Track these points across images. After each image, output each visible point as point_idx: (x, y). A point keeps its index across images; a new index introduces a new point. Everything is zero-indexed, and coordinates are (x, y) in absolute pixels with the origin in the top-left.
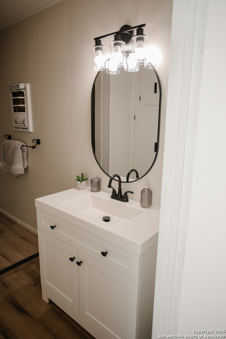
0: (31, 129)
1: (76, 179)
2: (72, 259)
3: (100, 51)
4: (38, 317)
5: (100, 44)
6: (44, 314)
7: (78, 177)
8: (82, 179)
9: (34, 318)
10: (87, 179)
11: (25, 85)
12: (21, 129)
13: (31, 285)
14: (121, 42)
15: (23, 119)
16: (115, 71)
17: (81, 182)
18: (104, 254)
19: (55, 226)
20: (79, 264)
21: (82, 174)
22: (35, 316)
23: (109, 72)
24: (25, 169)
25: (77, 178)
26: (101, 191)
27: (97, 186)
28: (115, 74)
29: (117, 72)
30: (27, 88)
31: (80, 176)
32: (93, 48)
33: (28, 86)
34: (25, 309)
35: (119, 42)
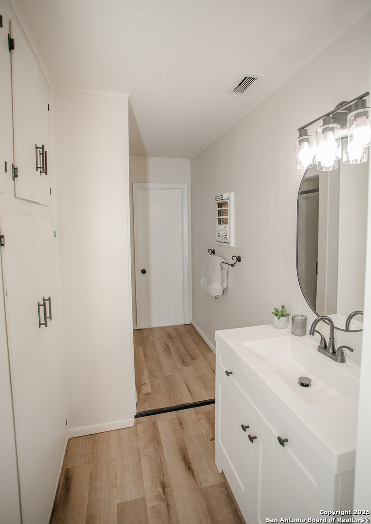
0: (232, 244)
1: (272, 313)
2: (244, 428)
3: (305, 144)
4: (203, 487)
5: (306, 134)
6: (211, 486)
7: (276, 310)
8: (281, 313)
9: (199, 485)
10: (288, 315)
11: (229, 195)
12: (223, 244)
13: (207, 437)
14: (332, 126)
15: (225, 232)
16: (331, 167)
17: (279, 319)
18: (282, 442)
19: (231, 373)
20: (252, 439)
21: (283, 307)
22: (201, 483)
23: (322, 168)
24: (223, 290)
25: (274, 311)
26: (306, 335)
27: (300, 327)
28: (331, 170)
29: (334, 166)
30: (231, 197)
31: (280, 309)
32: (296, 141)
33: (232, 196)
34: (193, 467)
35: (330, 126)
